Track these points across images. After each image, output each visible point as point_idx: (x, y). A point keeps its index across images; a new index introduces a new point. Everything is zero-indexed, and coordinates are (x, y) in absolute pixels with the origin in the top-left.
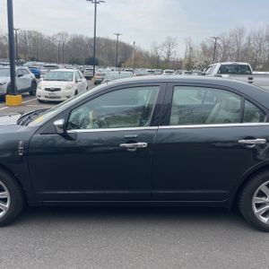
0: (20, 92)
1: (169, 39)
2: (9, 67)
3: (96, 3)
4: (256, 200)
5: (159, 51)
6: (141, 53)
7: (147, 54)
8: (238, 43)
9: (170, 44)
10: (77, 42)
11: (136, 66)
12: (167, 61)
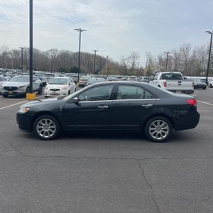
0: (35, 91)
1: (134, 53)
2: (29, 76)
3: (81, 31)
4: (151, 129)
5: (126, 62)
6: (113, 64)
7: (117, 64)
8: (186, 56)
9: (134, 57)
10: (65, 56)
11: (109, 74)
12: (132, 69)
